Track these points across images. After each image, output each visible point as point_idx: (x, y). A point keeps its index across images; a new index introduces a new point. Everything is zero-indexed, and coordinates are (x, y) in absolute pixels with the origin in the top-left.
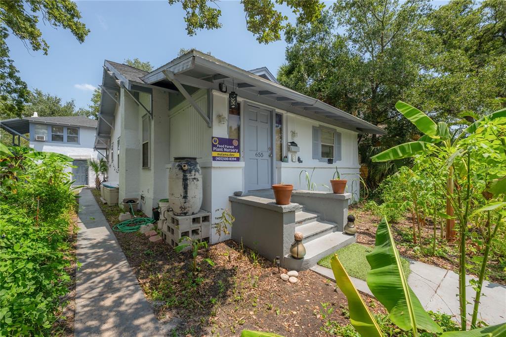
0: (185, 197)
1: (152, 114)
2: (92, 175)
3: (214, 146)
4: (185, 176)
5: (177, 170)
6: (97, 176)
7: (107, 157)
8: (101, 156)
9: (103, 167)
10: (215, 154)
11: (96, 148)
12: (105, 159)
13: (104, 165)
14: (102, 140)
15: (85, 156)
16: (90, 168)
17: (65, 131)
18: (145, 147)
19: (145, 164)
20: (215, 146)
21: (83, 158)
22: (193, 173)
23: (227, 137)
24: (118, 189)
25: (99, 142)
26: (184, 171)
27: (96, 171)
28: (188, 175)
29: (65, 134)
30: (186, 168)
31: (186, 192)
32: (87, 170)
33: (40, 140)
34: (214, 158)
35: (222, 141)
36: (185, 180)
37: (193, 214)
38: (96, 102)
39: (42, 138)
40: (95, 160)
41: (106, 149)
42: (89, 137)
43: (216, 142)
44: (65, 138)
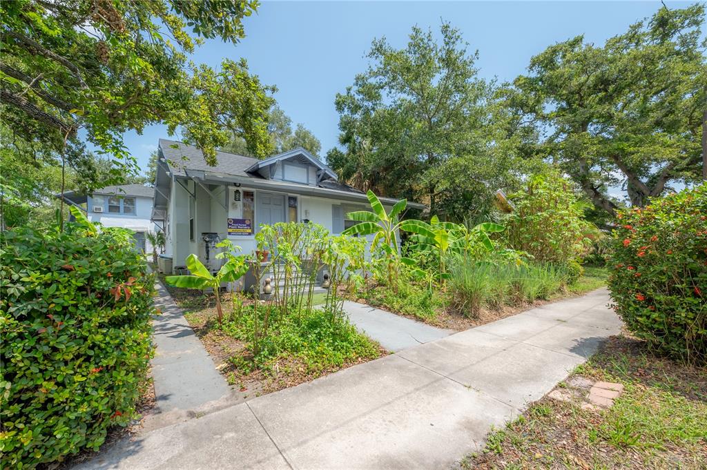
0: (207, 259)
1: (195, 196)
2: (149, 248)
3: (229, 224)
4: (207, 245)
5: (202, 241)
6: (155, 249)
7: (164, 230)
8: (158, 229)
9: (161, 240)
10: (230, 230)
11: (153, 220)
12: (162, 232)
13: (161, 238)
14: (158, 212)
15: (143, 228)
16: (147, 240)
17: (122, 201)
18: (192, 221)
19: (192, 237)
20: (231, 225)
21: (140, 230)
22: (213, 243)
23: (241, 218)
24: (172, 259)
25: (155, 214)
26: (207, 242)
27: (154, 244)
28: (209, 244)
29: (122, 205)
30: (207, 239)
31: (208, 255)
32: (144, 243)
33: (98, 212)
34: (230, 233)
35: (236, 221)
36: (207, 247)
37: (214, 270)
38: (151, 167)
39: (100, 209)
40: (152, 232)
41: (163, 221)
42: (146, 207)
43: (231, 222)
44: (122, 209)
